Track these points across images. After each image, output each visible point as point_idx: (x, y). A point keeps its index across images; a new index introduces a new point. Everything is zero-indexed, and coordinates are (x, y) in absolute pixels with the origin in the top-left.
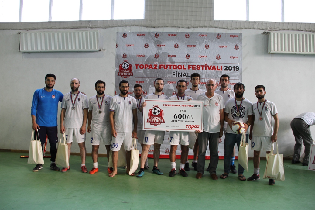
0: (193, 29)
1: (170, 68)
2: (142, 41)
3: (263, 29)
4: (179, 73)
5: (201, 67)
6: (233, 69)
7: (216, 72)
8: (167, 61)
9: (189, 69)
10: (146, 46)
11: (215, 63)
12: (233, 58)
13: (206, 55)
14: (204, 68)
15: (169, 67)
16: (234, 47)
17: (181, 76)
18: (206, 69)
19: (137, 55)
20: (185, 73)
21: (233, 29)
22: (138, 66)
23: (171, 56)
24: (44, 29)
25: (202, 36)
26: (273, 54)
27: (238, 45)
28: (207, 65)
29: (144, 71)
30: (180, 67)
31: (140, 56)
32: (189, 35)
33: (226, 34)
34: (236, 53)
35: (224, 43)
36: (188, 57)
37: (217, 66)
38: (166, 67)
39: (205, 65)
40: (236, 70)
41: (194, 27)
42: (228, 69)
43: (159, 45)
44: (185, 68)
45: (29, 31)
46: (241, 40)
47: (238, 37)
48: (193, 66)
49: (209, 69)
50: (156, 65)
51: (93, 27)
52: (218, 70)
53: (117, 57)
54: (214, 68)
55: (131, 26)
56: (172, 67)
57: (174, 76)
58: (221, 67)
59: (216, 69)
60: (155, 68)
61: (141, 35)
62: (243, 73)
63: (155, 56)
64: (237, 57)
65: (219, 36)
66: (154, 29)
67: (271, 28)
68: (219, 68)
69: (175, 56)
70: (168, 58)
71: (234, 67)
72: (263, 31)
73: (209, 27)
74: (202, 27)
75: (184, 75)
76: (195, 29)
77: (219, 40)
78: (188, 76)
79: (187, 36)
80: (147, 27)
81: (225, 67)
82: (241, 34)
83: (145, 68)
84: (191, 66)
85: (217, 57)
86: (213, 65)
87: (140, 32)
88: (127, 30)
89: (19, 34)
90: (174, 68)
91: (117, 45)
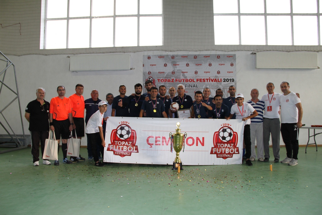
0: (199, 52)
1: (184, 82)
2: (162, 62)
3: (251, 51)
4: (190, 85)
5: (206, 80)
6: (230, 81)
7: (217, 83)
8: (181, 76)
9: (197, 82)
10: (165, 65)
11: (216, 77)
12: (230, 72)
13: (209, 71)
14: (208, 80)
15: (182, 80)
16: (230, 65)
17: (192, 87)
18: (210, 81)
19: (159, 72)
20: (194, 85)
21: (229, 51)
22: (160, 81)
23: (184, 73)
24: (88, 53)
25: (206, 57)
26: (259, 69)
27: (233, 63)
28: (210, 78)
29: (164, 83)
30: (190, 80)
31: (161, 73)
32: (196, 57)
33: (224, 55)
34: (231, 69)
35: (223, 62)
36: (196, 73)
37: (218, 79)
38: (180, 81)
39: (209, 78)
40: (232, 82)
41: (200, 51)
42: (226, 81)
43: (175, 65)
44: (194, 81)
45: (76, 55)
46: (235, 59)
47: (232, 57)
48: (200, 79)
49: (212, 81)
50: (173, 80)
51: (126, 51)
52: (219, 82)
53: (144, 74)
54: (215, 80)
55: (154, 50)
56: (185, 80)
57: (187, 87)
58: (221, 79)
59: (217, 81)
60: (172, 81)
61: (161, 57)
62: (237, 84)
63: (172, 72)
64: (232, 72)
65: (218, 57)
66: (171, 52)
67: (257, 50)
68: (220, 80)
69: (187, 72)
70: (182, 74)
71: (230, 79)
72: (252, 52)
73: (211, 50)
74: (206, 50)
75: (193, 87)
76: (201, 52)
77: (218, 59)
78: (197, 87)
79: (195, 57)
80: (166, 51)
81: (224, 79)
82: (235, 55)
83: (165, 82)
84: (199, 79)
85: (218, 72)
86: (214, 79)
87: (161, 55)
88: (150, 53)
89: (69, 57)
90: (186, 82)
91: (143, 65)
